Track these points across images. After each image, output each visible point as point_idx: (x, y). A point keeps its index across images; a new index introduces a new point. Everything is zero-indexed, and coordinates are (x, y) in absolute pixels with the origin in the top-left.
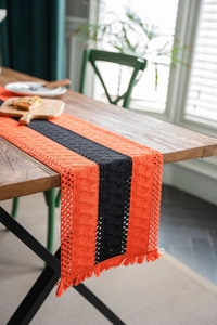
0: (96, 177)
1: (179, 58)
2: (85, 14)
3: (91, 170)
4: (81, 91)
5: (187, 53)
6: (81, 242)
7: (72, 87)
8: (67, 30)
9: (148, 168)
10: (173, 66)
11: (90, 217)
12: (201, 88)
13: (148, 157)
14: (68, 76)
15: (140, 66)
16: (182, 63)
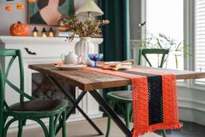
0: (146, 81)
1: (188, 52)
2: (140, 38)
3: (144, 79)
4: (139, 64)
5: (191, 49)
6: (142, 112)
7: (134, 63)
8: (131, 46)
9: (169, 80)
10: (185, 57)
11: (145, 100)
12: (202, 67)
13: (169, 75)
14: (132, 58)
15: (166, 52)
16: (190, 55)
